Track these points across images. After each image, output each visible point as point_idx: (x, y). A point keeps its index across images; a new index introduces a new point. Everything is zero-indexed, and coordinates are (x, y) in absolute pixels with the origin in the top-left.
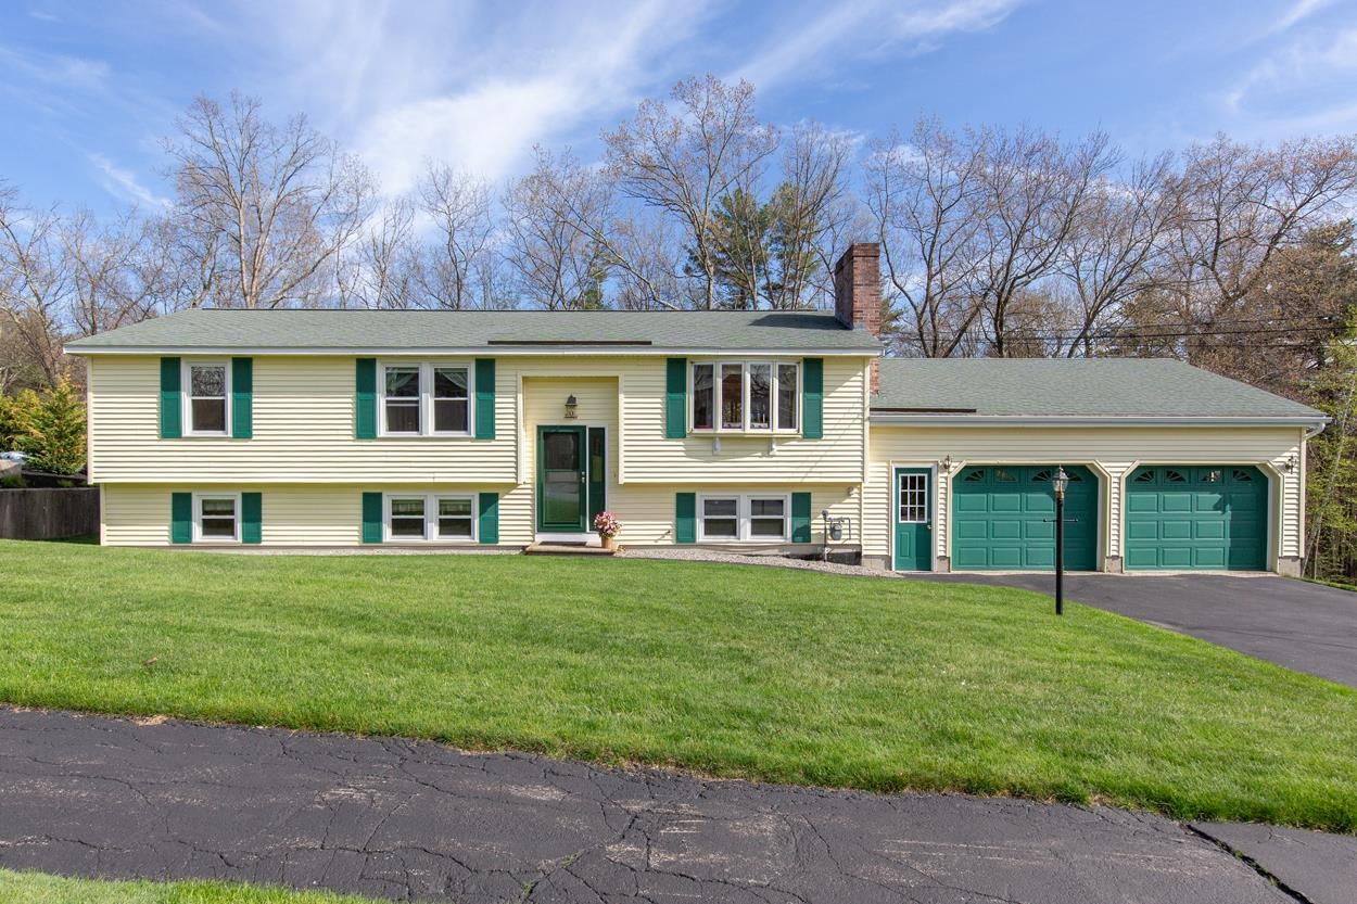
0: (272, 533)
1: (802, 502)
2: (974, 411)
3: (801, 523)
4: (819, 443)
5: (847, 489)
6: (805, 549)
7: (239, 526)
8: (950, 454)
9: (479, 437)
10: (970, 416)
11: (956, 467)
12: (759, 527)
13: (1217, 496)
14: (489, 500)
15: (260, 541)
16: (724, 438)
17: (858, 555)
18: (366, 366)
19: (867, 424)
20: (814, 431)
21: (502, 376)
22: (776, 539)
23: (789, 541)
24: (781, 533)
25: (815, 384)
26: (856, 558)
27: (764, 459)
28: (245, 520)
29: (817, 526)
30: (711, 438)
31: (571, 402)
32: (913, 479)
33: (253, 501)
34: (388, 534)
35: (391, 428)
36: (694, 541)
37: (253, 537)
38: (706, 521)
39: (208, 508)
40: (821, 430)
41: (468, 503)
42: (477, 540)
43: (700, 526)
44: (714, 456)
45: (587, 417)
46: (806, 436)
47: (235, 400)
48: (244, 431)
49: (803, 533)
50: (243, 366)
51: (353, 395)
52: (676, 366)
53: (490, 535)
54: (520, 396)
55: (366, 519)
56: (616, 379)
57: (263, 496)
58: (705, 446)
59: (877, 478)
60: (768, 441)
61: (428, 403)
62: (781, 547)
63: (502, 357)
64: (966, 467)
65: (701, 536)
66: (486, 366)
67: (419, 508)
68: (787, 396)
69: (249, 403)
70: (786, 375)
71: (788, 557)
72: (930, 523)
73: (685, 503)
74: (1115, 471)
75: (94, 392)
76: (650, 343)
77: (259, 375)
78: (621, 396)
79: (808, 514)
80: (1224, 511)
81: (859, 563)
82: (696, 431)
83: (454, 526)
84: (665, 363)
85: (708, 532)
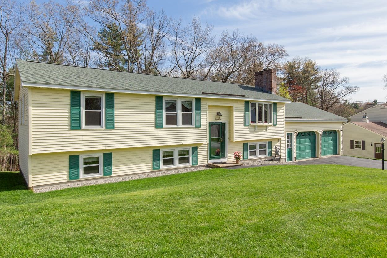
0: (117, 170)
1: (270, 143)
2: (301, 118)
3: (270, 150)
4: (276, 127)
5: (278, 140)
6: (270, 158)
7: (102, 169)
8: (297, 129)
9: (196, 127)
10: (301, 119)
12: (261, 152)
13: (331, 138)
14: (195, 149)
15: (112, 174)
16: (259, 126)
17: (280, 158)
18: (158, 99)
19: (285, 121)
20: (275, 123)
21: (203, 105)
22: (264, 156)
23: (267, 156)
24: (265, 154)
25: (275, 110)
27: (265, 132)
28: (105, 165)
29: (273, 150)
30: (255, 126)
31: (218, 114)
32: (289, 136)
33: (108, 157)
34: (161, 166)
35: (168, 123)
36: (247, 158)
37: (109, 173)
38: (250, 152)
39: (88, 162)
40: (277, 123)
41: (188, 151)
42: (191, 165)
44: (255, 132)
45: (222, 120)
46: (274, 125)
47: (106, 112)
48: (110, 126)
49: (270, 153)
50: (110, 97)
51: (154, 110)
52: (247, 103)
53: (195, 162)
54: (208, 112)
55: (154, 161)
56: (233, 107)
57: (113, 154)
58: (253, 129)
60: (267, 127)
62: (265, 158)
63: (203, 98)
64: (298, 133)
65: (249, 157)
66: (198, 101)
67: (171, 154)
69: (113, 113)
70: (270, 106)
71: (267, 161)
72: (292, 148)
73: (245, 145)
74: (320, 133)
75: (33, 106)
76: (244, 96)
77: (117, 101)
78: (234, 113)
79: (271, 148)
80: (332, 141)
81: (280, 161)
82: (252, 124)
83: (183, 160)
84: (244, 102)
85: (250, 155)
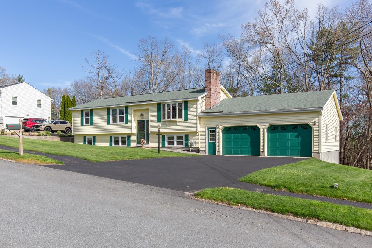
0: (97, 144)
1: (187, 137)
2: (223, 112)
3: (186, 142)
4: (187, 122)
5: (196, 133)
6: (187, 149)
8: (219, 124)
9: (126, 123)
10: (221, 113)
11: (221, 127)
12: (178, 143)
13: (296, 134)
14: (129, 137)
15: (95, 145)
16: (168, 122)
18: (108, 109)
19: (198, 117)
20: (186, 119)
21: (130, 110)
22: (181, 146)
23: (184, 147)
24: (183, 145)
25: (186, 108)
26: (198, 151)
27: (176, 126)
28: (93, 142)
29: (190, 143)
30: (166, 122)
31: (142, 115)
32: (212, 130)
34: (114, 145)
35: (112, 122)
36: (165, 146)
38: (168, 142)
39: (88, 139)
40: (188, 119)
41: (125, 138)
42: (127, 146)
43: (166, 143)
44: (166, 126)
45: (145, 118)
46: (185, 120)
47: (91, 118)
48: (91, 124)
49: (187, 145)
51: (107, 116)
52: (159, 105)
53: (129, 145)
54: (133, 114)
55: (110, 142)
56: (148, 109)
57: (95, 137)
58: (165, 124)
59: (202, 130)
60: (176, 122)
61: (118, 116)
62: (182, 148)
63: (129, 106)
64: (225, 127)
65: (167, 145)
66: (127, 108)
67: (118, 139)
68: (180, 111)
69: (93, 118)
70: (180, 105)
71: (184, 150)
72: (215, 142)
73: (163, 137)
74: (263, 127)
75: (73, 117)
76: (152, 100)
77: (94, 113)
78: (149, 113)
79: (188, 140)
80: (298, 138)
81: (199, 152)
82: (163, 120)
83: (124, 143)
84: (157, 104)
85: (168, 144)
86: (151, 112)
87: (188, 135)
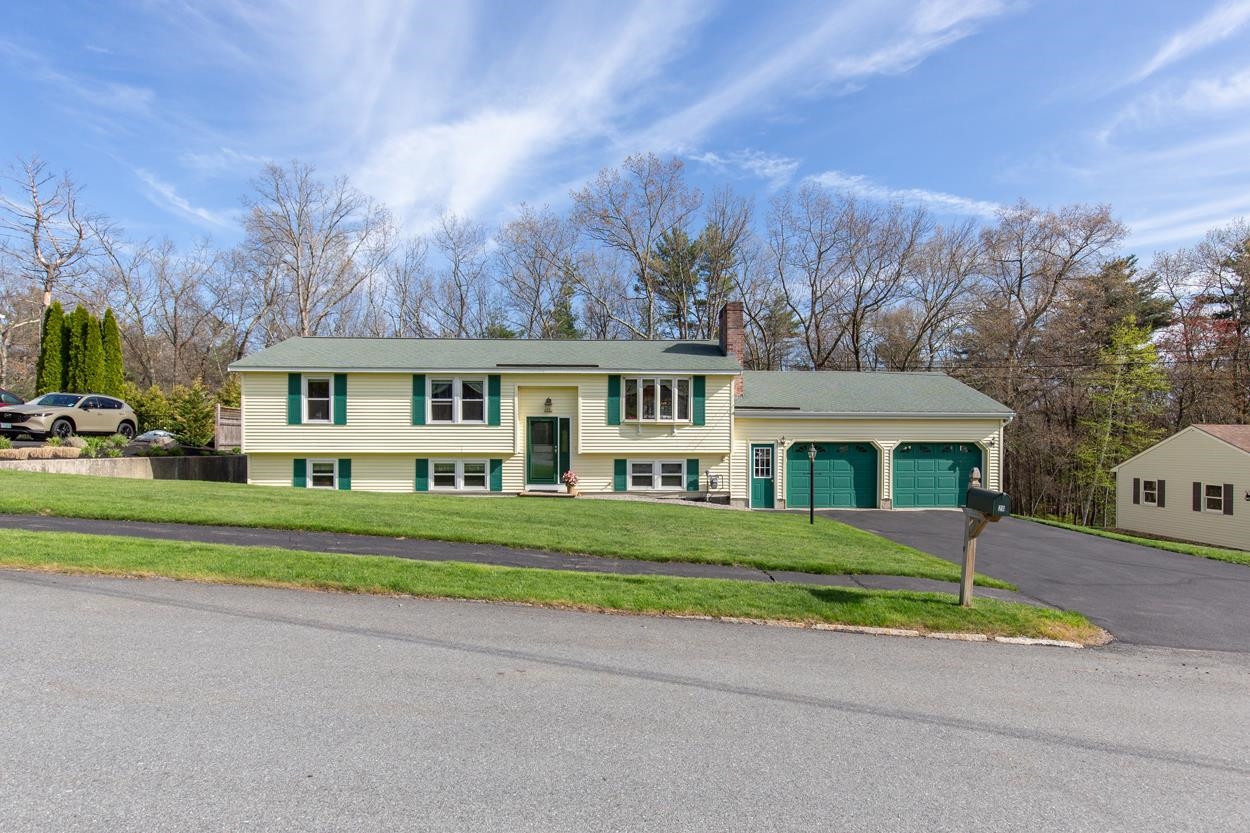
0: (357, 484)
1: (693, 465)
2: (799, 408)
3: (692, 478)
4: (703, 428)
5: (721, 457)
6: (695, 495)
7: (336, 481)
8: (785, 435)
9: (491, 424)
10: (796, 411)
11: (788, 444)
12: (666, 481)
13: (951, 462)
14: (496, 463)
15: (350, 489)
16: (643, 425)
17: (728, 498)
18: (419, 380)
19: (733, 417)
20: (700, 420)
21: (505, 385)
22: (677, 489)
23: (685, 490)
24: (680, 484)
25: (700, 392)
26: (727, 500)
27: (669, 438)
28: (341, 476)
29: (703, 480)
30: (636, 425)
31: (548, 402)
32: (762, 450)
33: (345, 465)
34: (432, 486)
35: (434, 418)
36: (625, 489)
37: (346, 485)
38: (634, 477)
39: (317, 469)
40: (704, 420)
41: (483, 466)
42: (488, 489)
43: (629, 480)
44: (638, 437)
45: (558, 411)
46: (695, 424)
47: (335, 400)
48: (341, 420)
49: (694, 485)
50: (341, 379)
51: (411, 397)
52: (614, 380)
53: (497, 486)
54: (516, 399)
55: (418, 476)
56: (577, 387)
57: (352, 461)
58: (632, 430)
59: (740, 450)
60: (671, 427)
61: (458, 403)
62: (680, 493)
63: (504, 374)
64: (795, 443)
65: (630, 487)
66: (495, 380)
67: (451, 468)
68: (683, 399)
69: (345, 402)
70: (683, 385)
71: (684, 499)
72: (773, 478)
73: (620, 465)
74: (887, 446)
75: (246, 395)
76: (598, 366)
77: (351, 385)
78: (580, 399)
79: (697, 473)
80: (955, 471)
81: (728, 503)
82: (627, 421)
83: (474, 479)
84: (607, 378)
85: (634, 484)
86: (584, 397)
87: (697, 460)
